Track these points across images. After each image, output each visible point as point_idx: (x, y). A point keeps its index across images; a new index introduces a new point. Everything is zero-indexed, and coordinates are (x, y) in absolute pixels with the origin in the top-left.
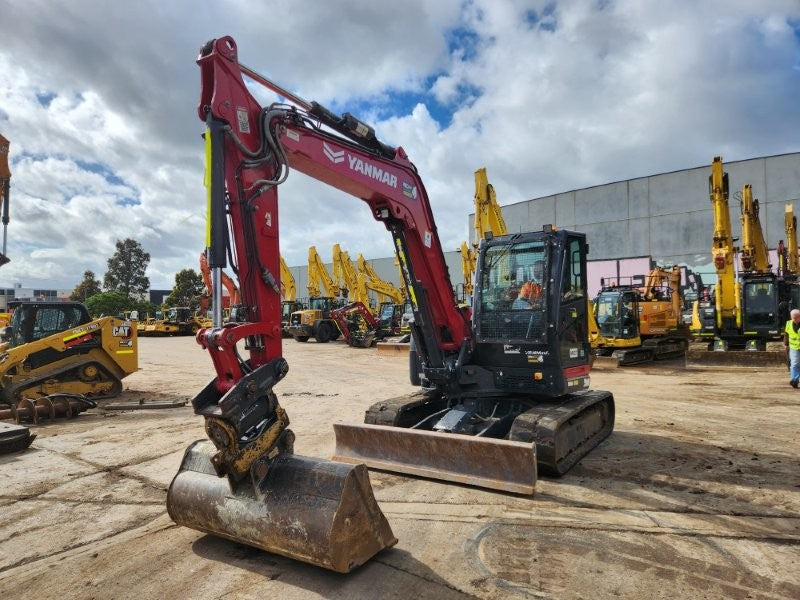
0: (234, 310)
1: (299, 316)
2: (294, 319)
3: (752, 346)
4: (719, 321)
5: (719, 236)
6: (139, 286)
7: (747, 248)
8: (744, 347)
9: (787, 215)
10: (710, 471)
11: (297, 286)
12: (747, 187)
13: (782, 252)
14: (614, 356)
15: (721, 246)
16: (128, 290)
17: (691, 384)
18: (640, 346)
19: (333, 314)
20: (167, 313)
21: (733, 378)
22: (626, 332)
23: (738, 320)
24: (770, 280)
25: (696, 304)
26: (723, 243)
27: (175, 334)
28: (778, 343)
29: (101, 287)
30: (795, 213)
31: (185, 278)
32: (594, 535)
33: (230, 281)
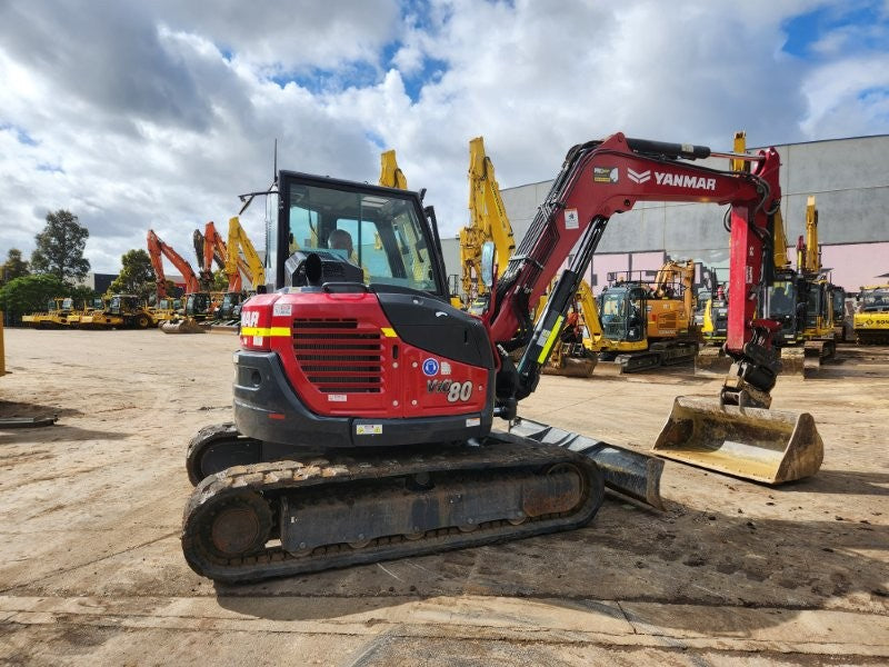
0: (191, 300)
6: (77, 269)
9: (809, 208)
10: (713, 524)
13: (802, 248)
14: (618, 361)
16: (60, 273)
17: (698, 395)
18: (645, 350)
20: (108, 302)
22: (632, 333)
24: (789, 277)
25: (709, 303)
27: (120, 327)
28: (794, 349)
29: (28, 269)
30: (817, 208)
31: (134, 261)
32: (536, 656)
33: (187, 265)
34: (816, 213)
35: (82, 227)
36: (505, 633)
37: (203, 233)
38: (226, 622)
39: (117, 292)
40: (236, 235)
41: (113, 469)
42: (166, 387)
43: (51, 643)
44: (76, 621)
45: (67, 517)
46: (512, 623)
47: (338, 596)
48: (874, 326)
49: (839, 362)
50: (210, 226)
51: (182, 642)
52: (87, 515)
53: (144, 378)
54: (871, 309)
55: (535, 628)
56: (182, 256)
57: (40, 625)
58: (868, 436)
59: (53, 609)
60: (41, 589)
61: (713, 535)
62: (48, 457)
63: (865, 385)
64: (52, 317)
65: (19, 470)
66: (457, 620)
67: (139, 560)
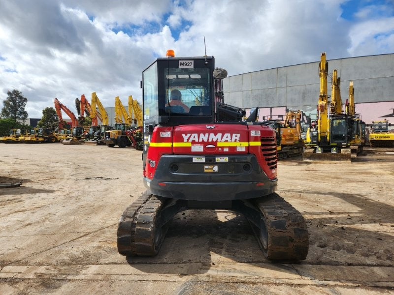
0: (75, 130)
1: (109, 133)
2: (106, 135)
3: (334, 151)
4: (319, 138)
5: (322, 95)
6: (22, 116)
7: (333, 102)
8: (330, 151)
9: (351, 87)
11: (108, 117)
12: (335, 71)
13: (347, 105)
15: (323, 100)
16: (15, 118)
17: (307, 170)
18: (281, 150)
19: (126, 132)
20: (37, 131)
21: (326, 167)
23: (328, 138)
24: (345, 118)
26: (324, 98)
27: (43, 142)
28: (346, 149)
30: (354, 87)
31: (48, 112)
32: (259, 290)
33: (73, 114)
34: (353, 89)
35: (24, 97)
36: (243, 279)
37: (80, 99)
38: (116, 276)
39: (41, 126)
40: (95, 100)
41: (51, 206)
42: (68, 169)
43: (35, 287)
44: (46, 277)
45: (34, 229)
46: (246, 275)
47: (164, 263)
48: (378, 139)
49: (365, 155)
50: (83, 96)
51: (97, 286)
52: (43, 228)
53: (57, 165)
54: (377, 131)
55: (256, 277)
56: (70, 110)
57: (29, 279)
58: (384, 188)
59: (34, 272)
60: (27, 262)
61: (327, 233)
62: (20, 201)
63: (378, 165)
64: (12, 138)
65: (7, 208)
66: (220, 274)
67: (70, 248)
